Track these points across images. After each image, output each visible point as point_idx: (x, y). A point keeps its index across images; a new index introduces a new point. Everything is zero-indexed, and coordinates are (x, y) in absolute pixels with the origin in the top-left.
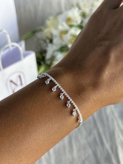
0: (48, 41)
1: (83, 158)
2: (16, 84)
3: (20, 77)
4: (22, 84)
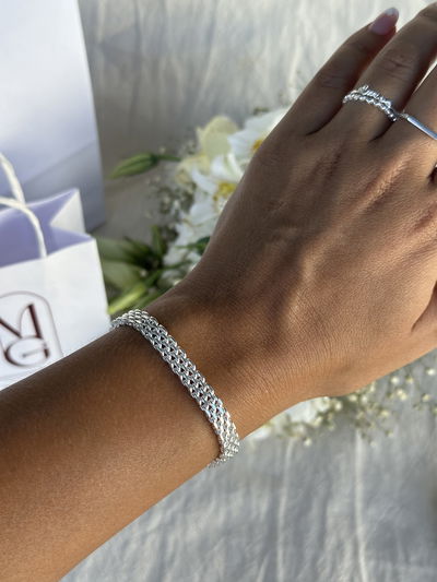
0: (176, 204)
2: (17, 334)
3: (31, 308)
4: (39, 335)
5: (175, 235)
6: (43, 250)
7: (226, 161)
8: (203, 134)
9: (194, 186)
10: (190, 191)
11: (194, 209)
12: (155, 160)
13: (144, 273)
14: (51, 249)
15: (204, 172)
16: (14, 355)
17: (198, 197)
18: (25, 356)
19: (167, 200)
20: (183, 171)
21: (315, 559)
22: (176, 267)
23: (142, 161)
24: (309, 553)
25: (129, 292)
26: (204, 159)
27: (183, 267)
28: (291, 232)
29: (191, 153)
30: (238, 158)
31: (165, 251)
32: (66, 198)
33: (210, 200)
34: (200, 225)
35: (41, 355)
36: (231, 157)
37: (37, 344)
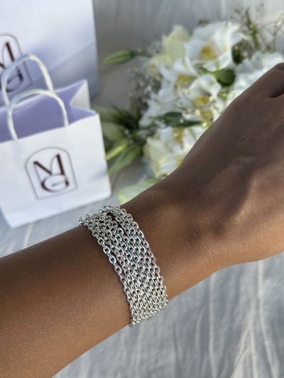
0: (149, 88)
1: (151, 367)
2: (49, 172)
3: (58, 157)
4: (62, 173)
5: (146, 106)
6: (66, 121)
7: (184, 62)
8: (167, 41)
9: (161, 76)
10: (158, 79)
11: (161, 92)
12: (133, 55)
13: (127, 132)
14: (71, 120)
15: (167, 67)
16: (48, 184)
17: (164, 84)
18: (54, 185)
19: (142, 84)
20: (154, 66)
21: (232, 310)
22: (148, 128)
23: (124, 56)
24: (229, 307)
25: (118, 145)
26: (168, 58)
27: (152, 129)
28: (248, 160)
29: (158, 52)
30: (191, 59)
31: (140, 117)
32: (79, 86)
33: (171, 87)
34: (165, 104)
35: (63, 185)
36: (187, 59)
37: (61, 178)
